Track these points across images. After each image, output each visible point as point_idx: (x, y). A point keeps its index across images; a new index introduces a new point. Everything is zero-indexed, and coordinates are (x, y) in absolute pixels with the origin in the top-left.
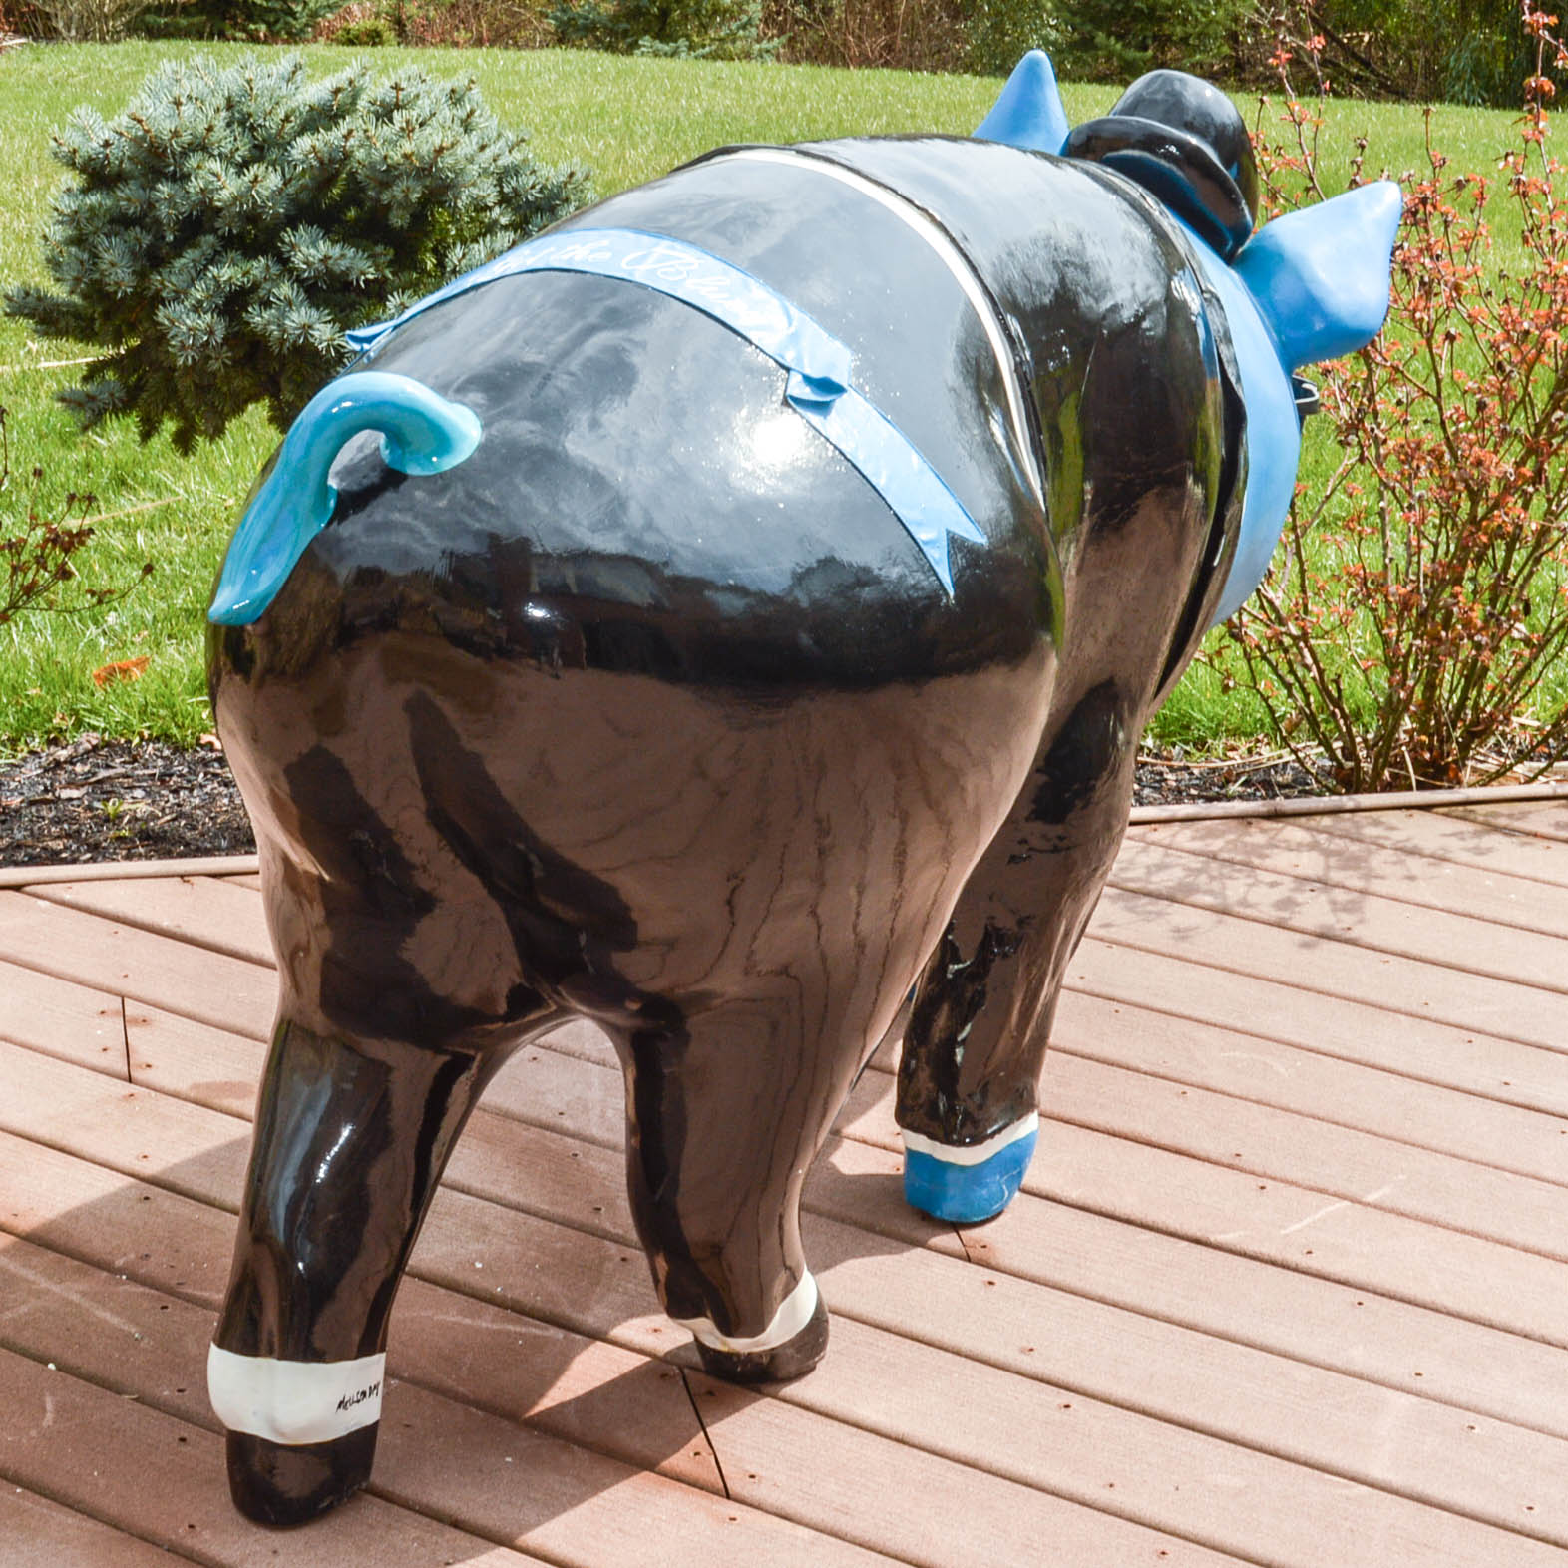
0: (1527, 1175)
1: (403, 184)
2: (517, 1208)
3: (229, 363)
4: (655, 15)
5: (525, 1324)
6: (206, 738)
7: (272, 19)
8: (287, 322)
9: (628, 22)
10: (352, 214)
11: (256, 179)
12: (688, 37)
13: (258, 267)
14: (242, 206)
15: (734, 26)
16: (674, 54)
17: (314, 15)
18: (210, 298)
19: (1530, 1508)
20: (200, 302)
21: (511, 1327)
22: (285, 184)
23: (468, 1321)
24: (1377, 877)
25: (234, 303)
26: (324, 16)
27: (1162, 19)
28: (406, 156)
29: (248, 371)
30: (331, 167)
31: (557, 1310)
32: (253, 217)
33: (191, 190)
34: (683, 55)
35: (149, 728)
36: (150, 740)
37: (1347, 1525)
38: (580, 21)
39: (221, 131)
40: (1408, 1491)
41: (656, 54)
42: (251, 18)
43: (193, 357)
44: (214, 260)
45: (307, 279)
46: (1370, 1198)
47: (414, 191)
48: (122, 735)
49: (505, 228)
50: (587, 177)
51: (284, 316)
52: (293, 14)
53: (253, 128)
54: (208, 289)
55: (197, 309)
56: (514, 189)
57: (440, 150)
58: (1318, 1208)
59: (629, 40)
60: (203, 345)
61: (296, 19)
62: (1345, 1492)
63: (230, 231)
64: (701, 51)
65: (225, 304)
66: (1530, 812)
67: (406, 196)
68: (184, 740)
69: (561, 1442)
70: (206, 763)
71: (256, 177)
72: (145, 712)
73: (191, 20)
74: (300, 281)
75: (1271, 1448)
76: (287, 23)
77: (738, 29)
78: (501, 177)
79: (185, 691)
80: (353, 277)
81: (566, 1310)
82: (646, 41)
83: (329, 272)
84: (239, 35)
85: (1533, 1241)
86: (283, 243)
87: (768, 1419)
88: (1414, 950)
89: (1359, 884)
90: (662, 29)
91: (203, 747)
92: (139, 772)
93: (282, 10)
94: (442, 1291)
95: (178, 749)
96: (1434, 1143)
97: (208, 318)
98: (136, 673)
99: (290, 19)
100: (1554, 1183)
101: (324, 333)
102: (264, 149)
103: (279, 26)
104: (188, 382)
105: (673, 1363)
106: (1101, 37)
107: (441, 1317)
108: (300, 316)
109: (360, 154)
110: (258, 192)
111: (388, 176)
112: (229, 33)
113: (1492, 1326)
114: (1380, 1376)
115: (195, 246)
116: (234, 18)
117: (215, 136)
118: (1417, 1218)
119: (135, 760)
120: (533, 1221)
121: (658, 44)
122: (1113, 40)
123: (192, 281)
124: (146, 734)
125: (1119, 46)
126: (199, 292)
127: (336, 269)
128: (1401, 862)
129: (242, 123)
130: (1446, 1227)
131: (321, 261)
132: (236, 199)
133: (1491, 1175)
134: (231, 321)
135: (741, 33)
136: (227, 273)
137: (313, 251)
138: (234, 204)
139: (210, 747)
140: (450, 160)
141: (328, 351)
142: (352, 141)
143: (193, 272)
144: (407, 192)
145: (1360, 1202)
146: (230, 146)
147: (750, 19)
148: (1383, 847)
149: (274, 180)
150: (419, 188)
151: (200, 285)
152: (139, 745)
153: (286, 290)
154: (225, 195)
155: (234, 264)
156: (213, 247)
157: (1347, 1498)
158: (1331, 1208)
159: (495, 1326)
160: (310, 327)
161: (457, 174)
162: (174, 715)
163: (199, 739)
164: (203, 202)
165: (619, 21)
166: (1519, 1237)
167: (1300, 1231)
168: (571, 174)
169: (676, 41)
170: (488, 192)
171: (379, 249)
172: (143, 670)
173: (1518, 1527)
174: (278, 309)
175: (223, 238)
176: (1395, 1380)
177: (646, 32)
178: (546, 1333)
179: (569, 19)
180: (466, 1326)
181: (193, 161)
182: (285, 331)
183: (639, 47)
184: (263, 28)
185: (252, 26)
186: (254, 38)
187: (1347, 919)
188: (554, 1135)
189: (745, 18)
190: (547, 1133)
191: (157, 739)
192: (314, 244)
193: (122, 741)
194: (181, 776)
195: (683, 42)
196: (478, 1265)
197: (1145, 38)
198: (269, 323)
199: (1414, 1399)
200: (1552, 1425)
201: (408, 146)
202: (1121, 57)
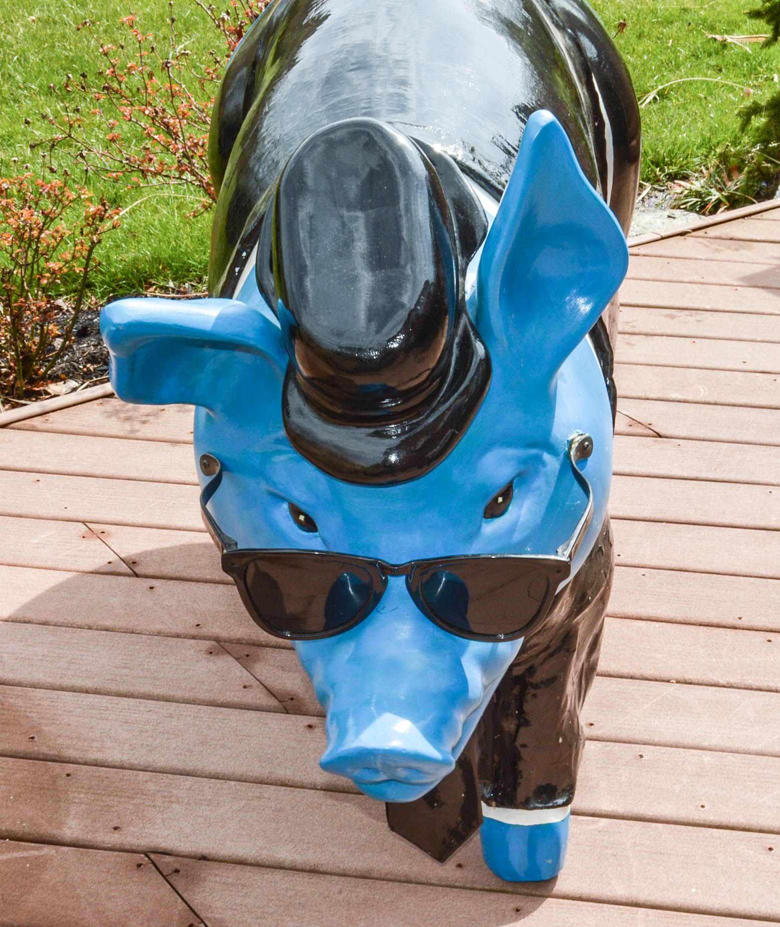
105: (138, 852)
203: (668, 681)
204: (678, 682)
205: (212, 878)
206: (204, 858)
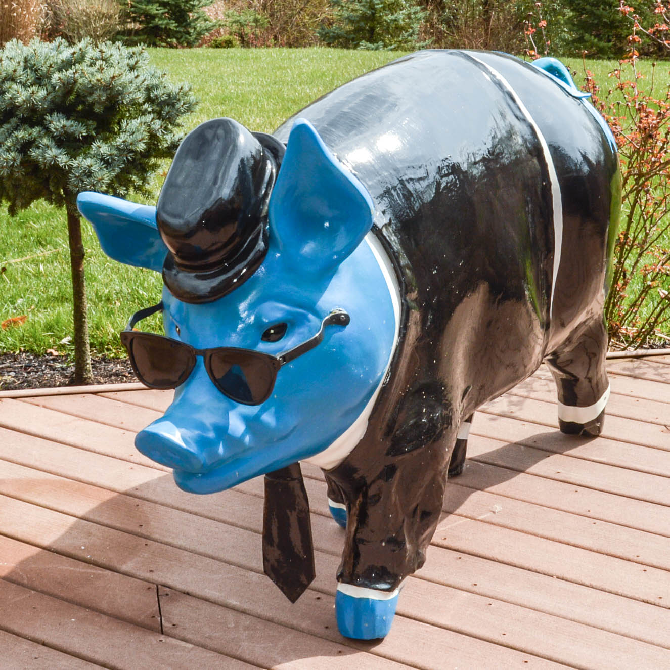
0: (554, 508)
1: (98, 92)
2: (107, 526)
3: (24, 173)
4: (367, 30)
5: (96, 570)
6: (49, 351)
7: (179, 37)
8: (46, 155)
9: (355, 34)
10: (80, 107)
11: (33, 92)
12: (383, 41)
13: (35, 131)
14: (27, 105)
15: (406, 35)
16: (377, 49)
17: (199, 34)
18: (14, 145)
19: (504, 634)
20: (9, 147)
21: (89, 571)
22: (47, 94)
23: (72, 569)
24: (534, 391)
25: (25, 147)
26: (204, 34)
27: (618, 27)
28: (98, 80)
29: (33, 177)
30: (69, 87)
31: (112, 564)
32: (33, 110)
33: (6, 98)
34: (381, 49)
35: (25, 347)
36: (25, 352)
37: (423, 641)
38: (331, 34)
39: (20, 71)
40: (454, 628)
41: (368, 49)
42: (169, 36)
43: (7, 172)
44: (16, 129)
45: (57, 136)
46: (481, 518)
47: (103, 96)
48: (12, 350)
49: (149, 113)
50: (190, 90)
51: (44, 152)
52: (189, 33)
53: (36, 71)
54: (13, 141)
55: (8, 150)
56: (156, 96)
57: (113, 78)
58: (455, 521)
59: (355, 43)
60: (11, 166)
61: (190, 36)
62: (428, 629)
63: (23, 115)
64: (390, 47)
65: (21, 148)
66: (613, 364)
67: (100, 99)
68: (40, 352)
69: (98, 613)
70: (47, 361)
71: (33, 91)
72: (23, 340)
73: (139, 38)
74: (53, 137)
75: (401, 613)
76: (186, 38)
77: (408, 36)
78: (148, 89)
79: (43, 331)
80: (77, 134)
81: (115, 564)
82: (363, 43)
83: (66, 132)
84: (164, 44)
85: (546, 534)
86: (46, 120)
87: (188, 604)
88: (538, 420)
89: (526, 394)
90: (371, 37)
91: (47, 354)
92: (16, 365)
93: (184, 32)
94: (64, 557)
95: (37, 356)
96: (517, 496)
97: (13, 154)
98: (21, 323)
99: (187, 36)
100: (565, 511)
101: (63, 159)
102: (40, 79)
103: (182, 40)
104: (9, 183)
105: (154, 583)
106: (587, 36)
107: (61, 567)
108: (53, 152)
109: (81, 81)
110: (35, 99)
111: (92, 90)
112: (158, 43)
113: (515, 566)
114: (458, 585)
115: (9, 123)
116: (160, 36)
117: (18, 74)
118: (499, 525)
119: (15, 360)
120: (112, 531)
121: (368, 45)
122: (593, 37)
123: (6, 137)
124: (23, 349)
125: (596, 40)
126: (9, 143)
127: (69, 131)
128: (547, 385)
129: (31, 68)
130: (510, 529)
131: (61, 128)
132: (24, 101)
133: (537, 508)
134: (24, 155)
135: (409, 38)
136: (21, 134)
137: (58, 124)
138: (23, 104)
139: (51, 354)
140: (119, 82)
141: (65, 167)
142: (77, 75)
143: (6, 134)
144: (99, 96)
145: (475, 519)
146: (25, 79)
147: (413, 31)
148: (540, 378)
149: (42, 93)
150: (105, 95)
151: (10, 140)
152: (19, 354)
153: (45, 141)
154: (20, 99)
155: (25, 130)
156: (16, 123)
157: (427, 631)
158: (460, 522)
159: (83, 571)
160: (56, 157)
161: (123, 89)
162: (36, 340)
163: (46, 351)
164: (11, 104)
165: (350, 34)
166: (540, 532)
167: (444, 531)
168: (182, 88)
169: (377, 43)
170: (140, 96)
171: (90, 122)
172: (24, 322)
173: (496, 642)
174: (43, 149)
175: (19, 119)
176: (464, 587)
177: (363, 38)
178: (104, 573)
179: (326, 34)
180: (71, 571)
181: (6, 85)
182: (45, 159)
183: (359, 46)
184: (175, 41)
185: (169, 40)
186: (171, 46)
187: (514, 408)
188: (131, 498)
189: (411, 31)
190: (128, 497)
191: (28, 352)
192: (59, 121)
193: (12, 352)
194: (35, 367)
195: (381, 44)
196: (83, 548)
197: (609, 36)
198: (39, 155)
199: (470, 594)
200: (526, 603)
201: (99, 76)
202: (597, 46)
203: (552, 576)
204: (558, 578)
205: (183, 602)
206: (188, 594)
